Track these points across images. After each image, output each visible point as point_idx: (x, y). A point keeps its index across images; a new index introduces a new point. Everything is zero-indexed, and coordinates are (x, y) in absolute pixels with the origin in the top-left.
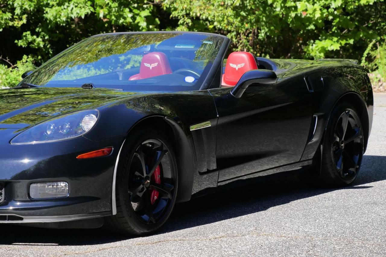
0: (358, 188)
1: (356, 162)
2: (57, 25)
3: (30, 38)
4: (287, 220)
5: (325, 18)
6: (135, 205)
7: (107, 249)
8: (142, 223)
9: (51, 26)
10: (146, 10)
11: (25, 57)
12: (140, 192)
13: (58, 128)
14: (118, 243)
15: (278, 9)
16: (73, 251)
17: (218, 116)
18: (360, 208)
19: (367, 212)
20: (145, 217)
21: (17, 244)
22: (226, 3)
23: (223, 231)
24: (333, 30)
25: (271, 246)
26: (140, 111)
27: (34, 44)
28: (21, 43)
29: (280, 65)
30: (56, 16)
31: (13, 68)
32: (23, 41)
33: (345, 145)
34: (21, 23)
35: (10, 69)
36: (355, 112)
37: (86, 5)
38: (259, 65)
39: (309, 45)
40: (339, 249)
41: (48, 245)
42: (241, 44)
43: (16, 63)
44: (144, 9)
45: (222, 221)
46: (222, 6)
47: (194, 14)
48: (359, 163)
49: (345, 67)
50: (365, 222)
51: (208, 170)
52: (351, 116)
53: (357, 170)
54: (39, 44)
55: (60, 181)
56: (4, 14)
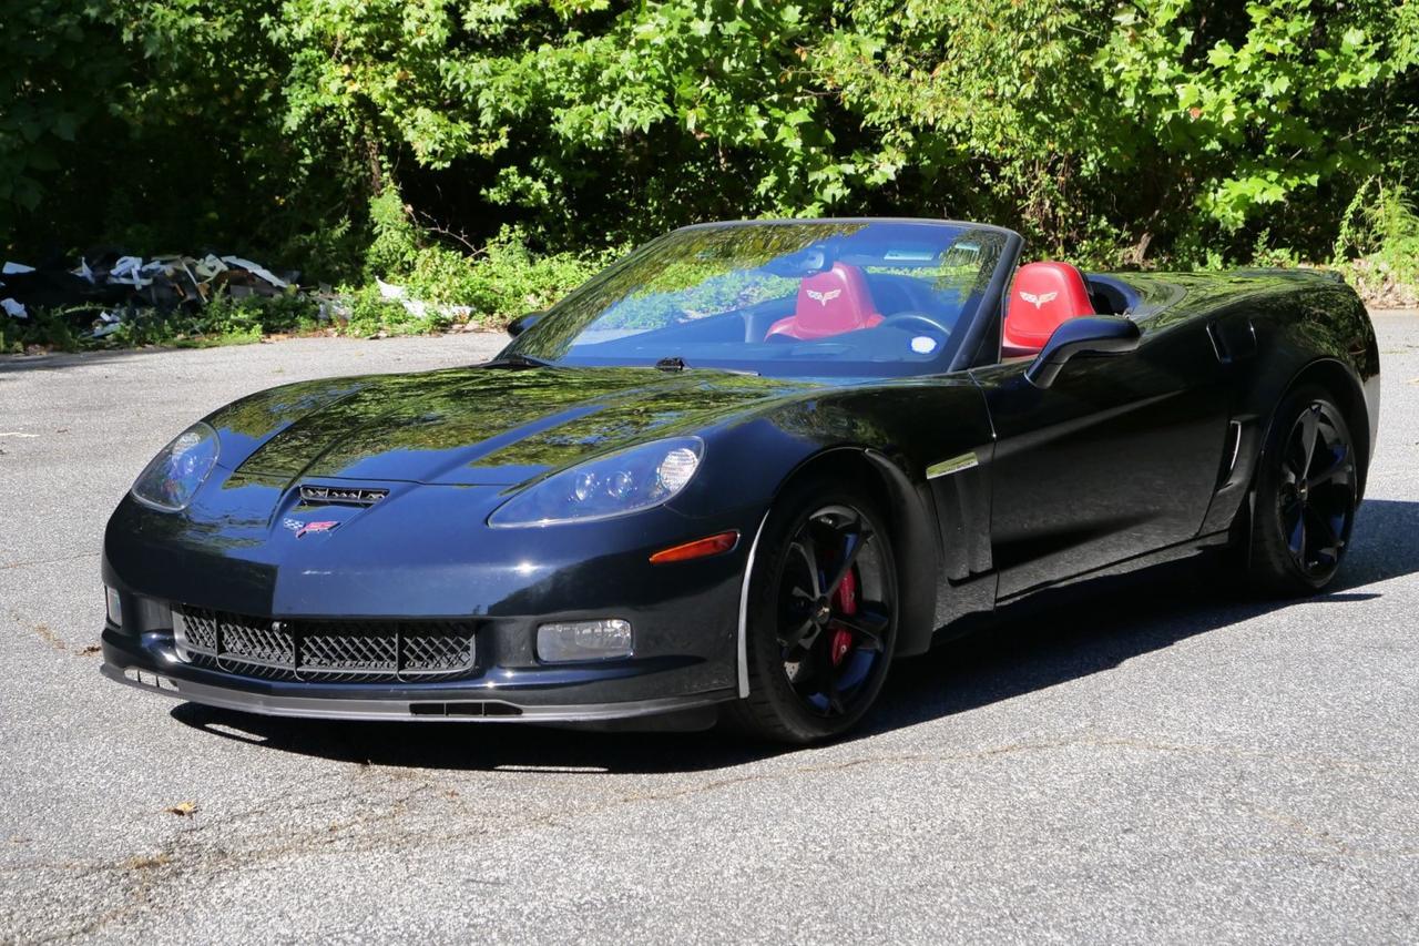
0: (1342, 601)
1: (1338, 533)
2: (582, 150)
3: (517, 182)
4: (1169, 697)
5: (1247, 122)
6: (792, 669)
7: (727, 783)
8: (812, 715)
9: (567, 153)
10: (801, 108)
11: (505, 228)
12: (806, 637)
13: (604, 484)
14: (753, 767)
15: (1129, 103)
16: (645, 790)
17: (994, 435)
18: (1351, 661)
19: (1368, 672)
20: (818, 698)
21: (507, 767)
22: (1000, 92)
23: (1012, 731)
24: (1268, 153)
25: (1132, 776)
26: (801, 435)
27: (526, 197)
28: (494, 195)
29: (1146, 293)
30: (581, 128)
31: (476, 258)
32: (500, 191)
33: (1309, 492)
34: (495, 146)
35: (471, 260)
36: (1333, 408)
37: (652, 100)
38: (1092, 294)
39: (1208, 192)
40: (1304, 785)
41: (583, 772)
42: (1036, 188)
43: (485, 246)
44: (795, 107)
45: (1007, 701)
46: (987, 97)
47: (920, 120)
48: (1346, 535)
49: (1307, 291)
50: (1367, 703)
51: (971, 572)
52: (1324, 419)
53: (1341, 551)
54: (538, 196)
55: (612, 618)
56: (453, 125)
